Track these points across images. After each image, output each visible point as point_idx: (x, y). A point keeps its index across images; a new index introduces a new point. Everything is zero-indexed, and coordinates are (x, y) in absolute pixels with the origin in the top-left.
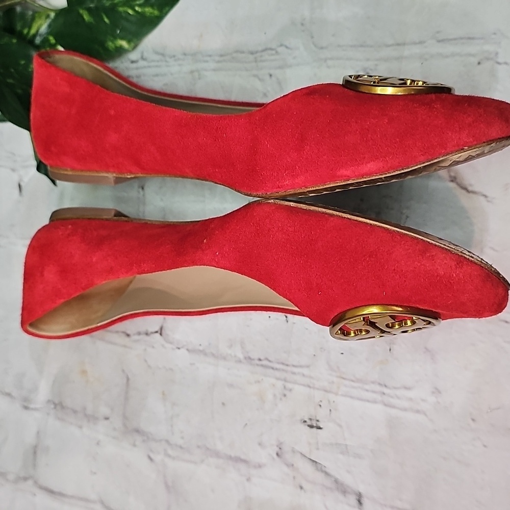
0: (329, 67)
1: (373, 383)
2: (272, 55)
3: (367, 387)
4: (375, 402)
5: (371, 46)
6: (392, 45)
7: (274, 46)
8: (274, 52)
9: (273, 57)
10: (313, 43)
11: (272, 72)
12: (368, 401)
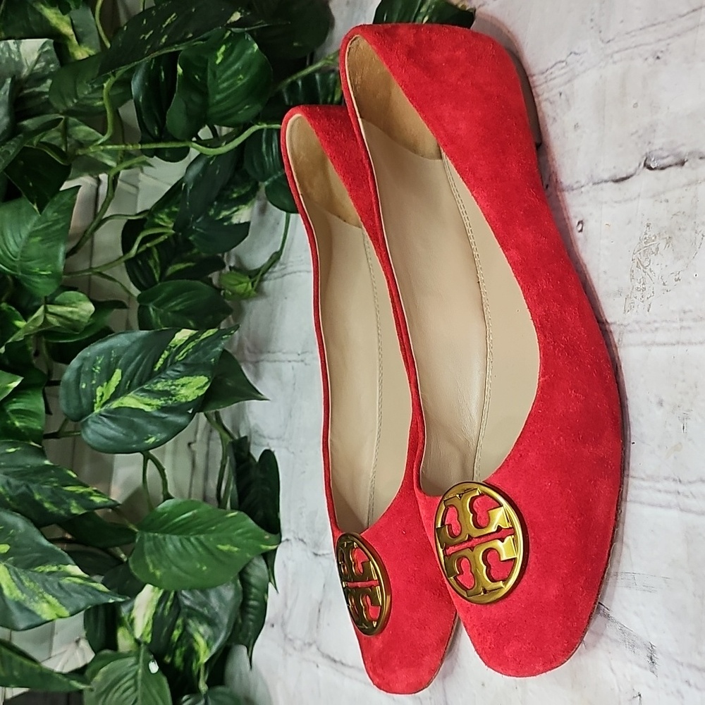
0: (615, 63)
1: (666, 479)
2: (563, 68)
3: (659, 486)
4: (669, 507)
5: (663, 22)
6: (688, 13)
7: (563, 59)
8: (564, 64)
9: (563, 71)
10: (601, 39)
11: (561, 89)
12: (661, 506)
